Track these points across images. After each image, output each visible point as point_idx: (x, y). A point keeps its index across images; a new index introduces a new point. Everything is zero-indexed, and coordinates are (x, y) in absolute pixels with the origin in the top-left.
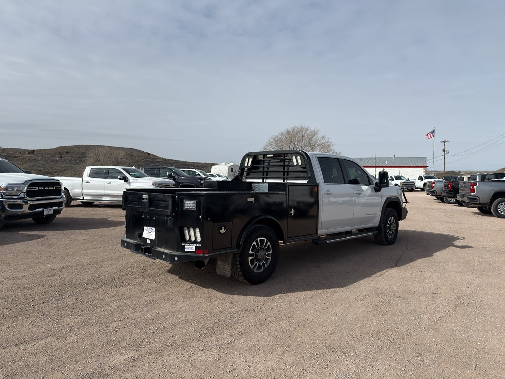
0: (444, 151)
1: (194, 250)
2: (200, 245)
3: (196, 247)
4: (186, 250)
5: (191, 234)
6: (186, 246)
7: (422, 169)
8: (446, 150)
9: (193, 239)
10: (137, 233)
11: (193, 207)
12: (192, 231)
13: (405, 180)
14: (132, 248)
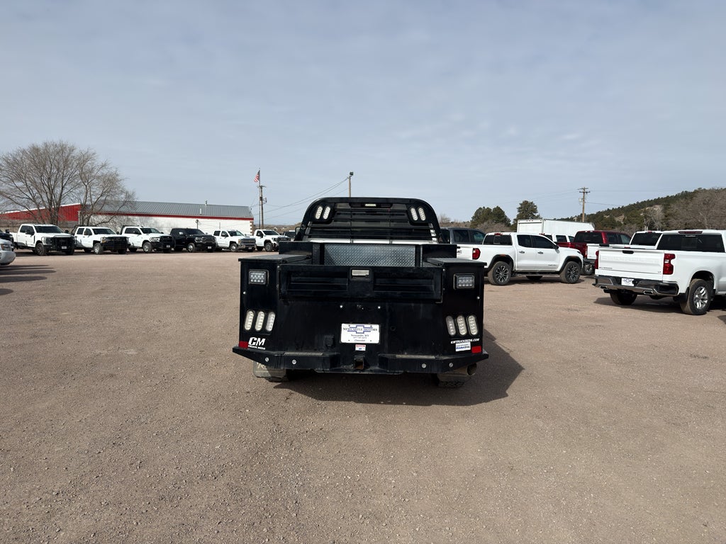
0: (261, 199)
1: (469, 349)
2: (478, 340)
3: (471, 343)
4: (457, 350)
5: (460, 326)
6: (457, 345)
7: (249, 221)
8: (264, 198)
9: (463, 332)
10: (330, 337)
11: (469, 284)
12: (461, 321)
13: (242, 237)
14: (321, 365)
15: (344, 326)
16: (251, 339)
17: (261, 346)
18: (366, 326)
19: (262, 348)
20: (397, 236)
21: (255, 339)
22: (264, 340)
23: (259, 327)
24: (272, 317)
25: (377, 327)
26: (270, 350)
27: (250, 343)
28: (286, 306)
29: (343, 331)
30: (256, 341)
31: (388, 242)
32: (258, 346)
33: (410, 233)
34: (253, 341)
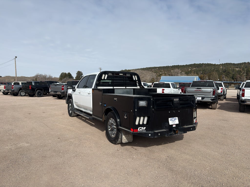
14: (167, 134)
15: (169, 119)
16: (139, 128)
17: (144, 130)
18: (175, 118)
19: (144, 131)
20: (128, 86)
21: (141, 128)
22: (145, 128)
23: (141, 123)
24: (146, 119)
25: (177, 118)
26: (148, 131)
27: (138, 129)
28: (154, 114)
29: (169, 121)
30: (141, 129)
31: (125, 88)
32: (142, 130)
33: (131, 85)
34: (140, 129)
